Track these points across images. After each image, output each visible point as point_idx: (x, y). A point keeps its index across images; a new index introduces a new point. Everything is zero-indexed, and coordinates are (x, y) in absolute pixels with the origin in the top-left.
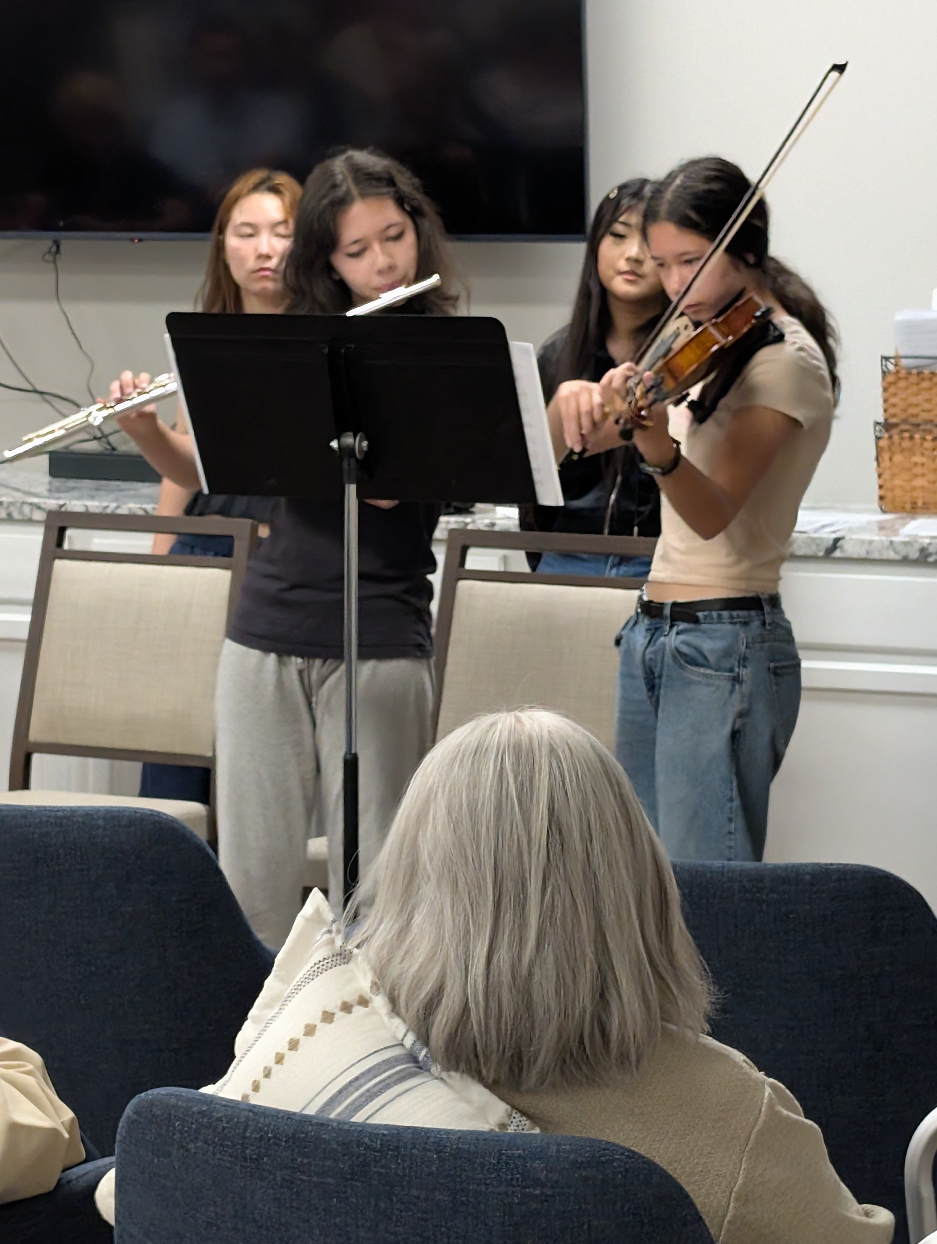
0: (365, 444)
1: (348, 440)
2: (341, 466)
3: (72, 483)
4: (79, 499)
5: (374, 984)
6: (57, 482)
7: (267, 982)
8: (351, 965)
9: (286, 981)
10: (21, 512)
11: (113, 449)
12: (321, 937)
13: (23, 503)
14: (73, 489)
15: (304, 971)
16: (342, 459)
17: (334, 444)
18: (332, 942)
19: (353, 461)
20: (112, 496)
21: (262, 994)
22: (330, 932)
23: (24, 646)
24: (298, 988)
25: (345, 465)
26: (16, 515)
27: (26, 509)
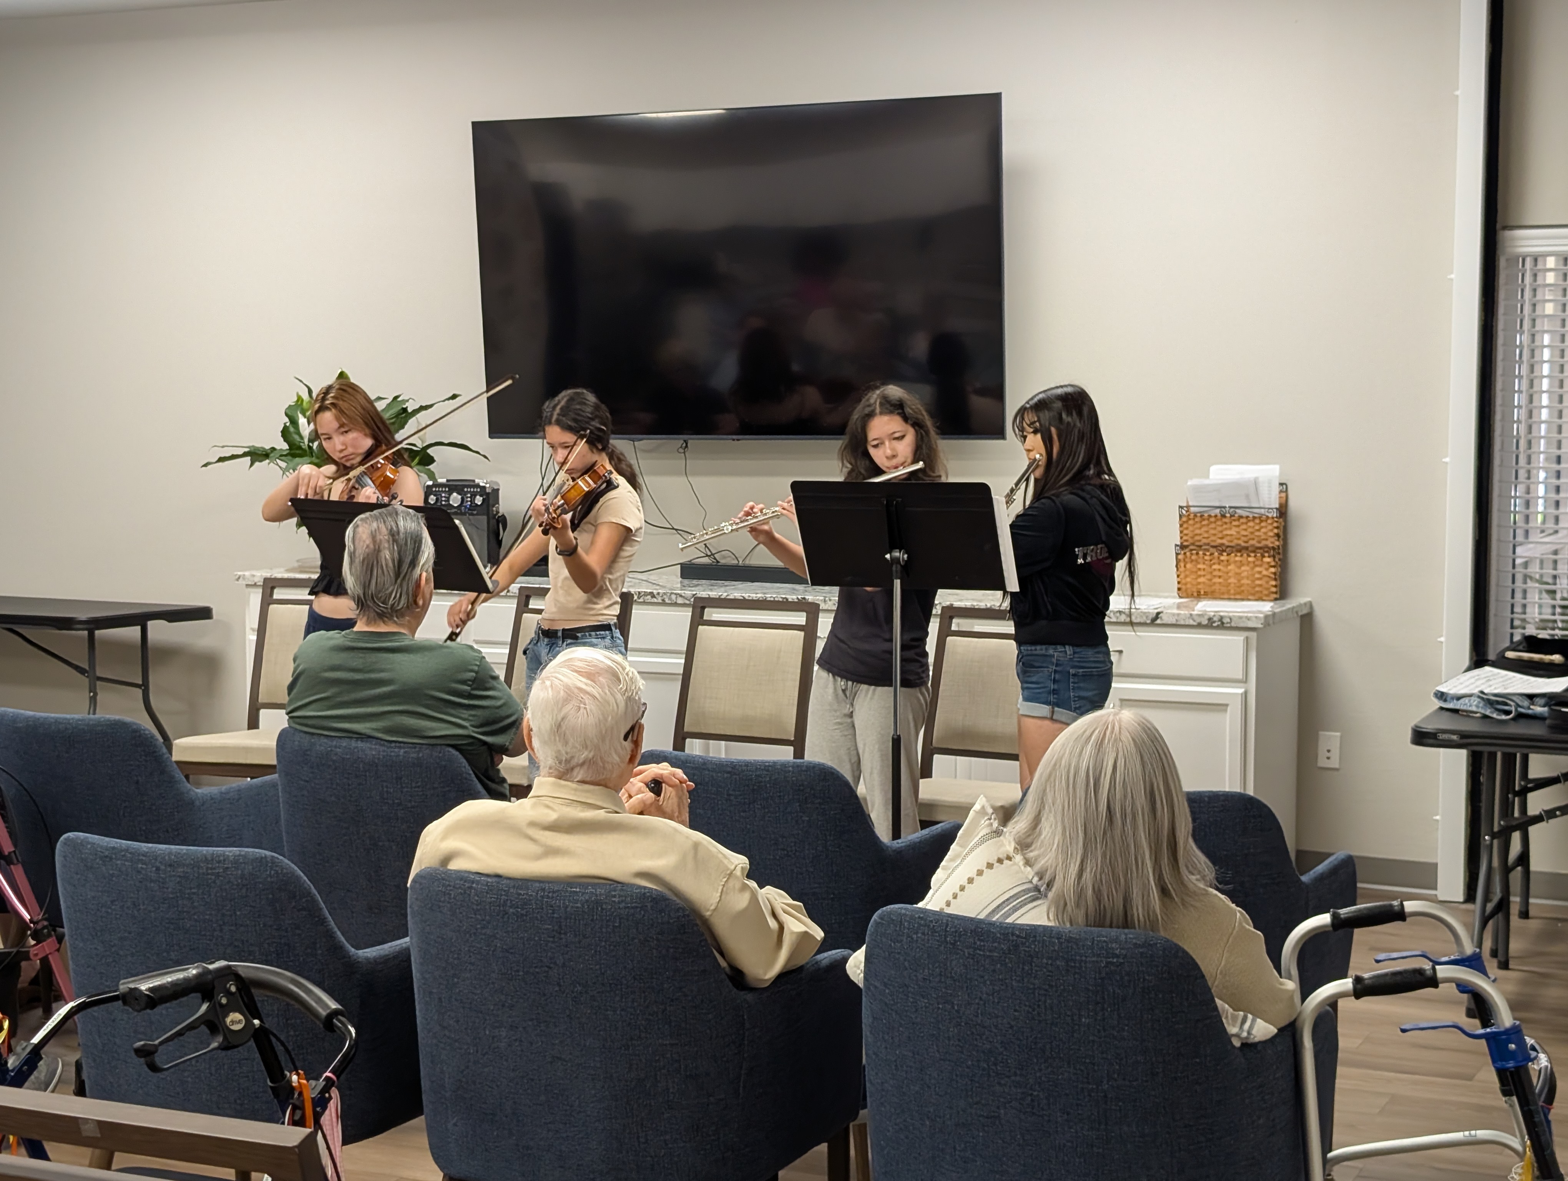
0: (906, 556)
1: (896, 554)
2: (891, 570)
3: (695, 582)
4: (704, 591)
5: (1015, 848)
6: (686, 582)
7: (952, 847)
8: (1001, 838)
9: (963, 846)
10: (670, 599)
11: (718, 562)
12: (984, 822)
13: (672, 593)
14: (697, 585)
15: (975, 840)
16: (892, 565)
17: (888, 556)
18: (991, 824)
19: (899, 566)
20: (723, 589)
21: (949, 853)
22: (990, 819)
23: (681, 677)
24: (972, 850)
25: (894, 568)
26: (667, 601)
27: (673, 597)
